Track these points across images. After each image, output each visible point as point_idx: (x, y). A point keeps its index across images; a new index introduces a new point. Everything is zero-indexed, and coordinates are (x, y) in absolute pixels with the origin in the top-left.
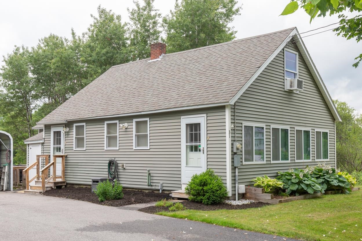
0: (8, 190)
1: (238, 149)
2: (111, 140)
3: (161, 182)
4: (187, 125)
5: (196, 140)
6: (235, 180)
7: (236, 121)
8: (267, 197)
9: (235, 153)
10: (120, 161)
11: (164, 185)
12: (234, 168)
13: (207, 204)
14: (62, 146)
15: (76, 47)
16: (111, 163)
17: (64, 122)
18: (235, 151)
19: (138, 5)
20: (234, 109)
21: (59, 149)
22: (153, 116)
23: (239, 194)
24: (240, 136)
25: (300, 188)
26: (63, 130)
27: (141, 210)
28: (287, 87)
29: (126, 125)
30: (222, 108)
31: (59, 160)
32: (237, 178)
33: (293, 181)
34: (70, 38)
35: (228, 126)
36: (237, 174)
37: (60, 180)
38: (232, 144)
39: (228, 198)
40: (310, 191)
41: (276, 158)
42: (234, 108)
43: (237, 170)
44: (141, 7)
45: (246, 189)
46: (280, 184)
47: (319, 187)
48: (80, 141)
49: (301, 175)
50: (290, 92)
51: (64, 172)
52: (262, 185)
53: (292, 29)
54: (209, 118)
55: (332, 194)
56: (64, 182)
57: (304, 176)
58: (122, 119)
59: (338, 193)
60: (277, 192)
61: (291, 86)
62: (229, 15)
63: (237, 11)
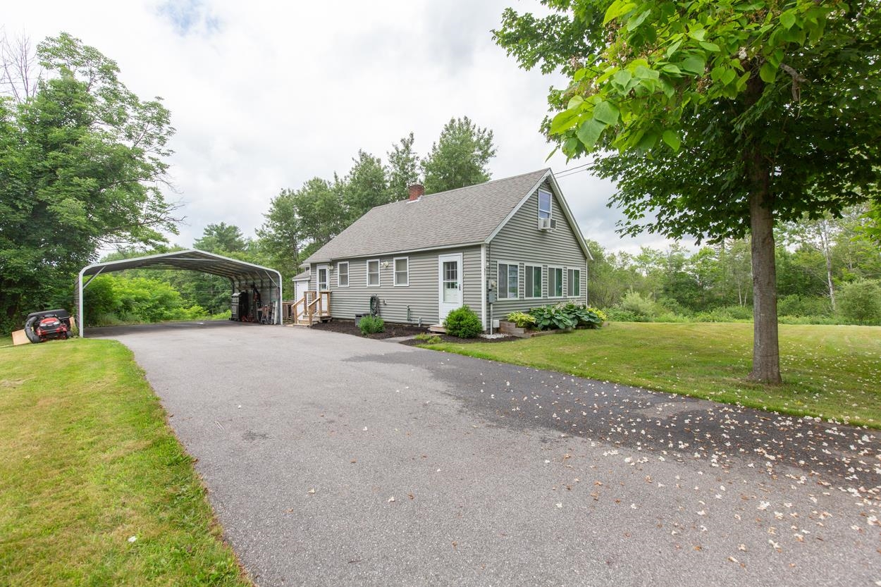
0: (278, 323)
1: (492, 286)
2: (373, 277)
3: (420, 317)
4: (444, 263)
5: (453, 278)
6: (489, 315)
7: (491, 260)
8: (521, 331)
9: (490, 290)
10: (381, 298)
11: (423, 320)
12: (489, 304)
13: (464, 338)
14: (327, 283)
15: (339, 189)
16: (373, 299)
17: (329, 260)
18: (490, 288)
19: (397, 149)
20: (489, 248)
21: (324, 286)
22: (411, 255)
23: (493, 328)
24: (495, 273)
25: (552, 323)
26: (327, 268)
27: (401, 343)
28: (541, 227)
29: (387, 263)
30: (478, 247)
31: (325, 296)
32: (492, 313)
33: (545, 316)
34: (333, 181)
35: (484, 264)
36: (491, 309)
37: (326, 315)
38: (487, 282)
39: (483, 332)
40: (561, 326)
41: (529, 294)
42: (489, 246)
43: (492, 306)
44: (400, 150)
45: (500, 324)
46: (533, 319)
47: (570, 322)
48: (344, 279)
49: (553, 311)
50: (544, 232)
51: (330, 307)
52: (516, 320)
53: (546, 170)
54: (465, 257)
55: (582, 329)
56: (329, 317)
57: (556, 311)
58: (382, 258)
59: (588, 328)
60: (529, 327)
61: (544, 226)
62: (484, 158)
63: (493, 153)
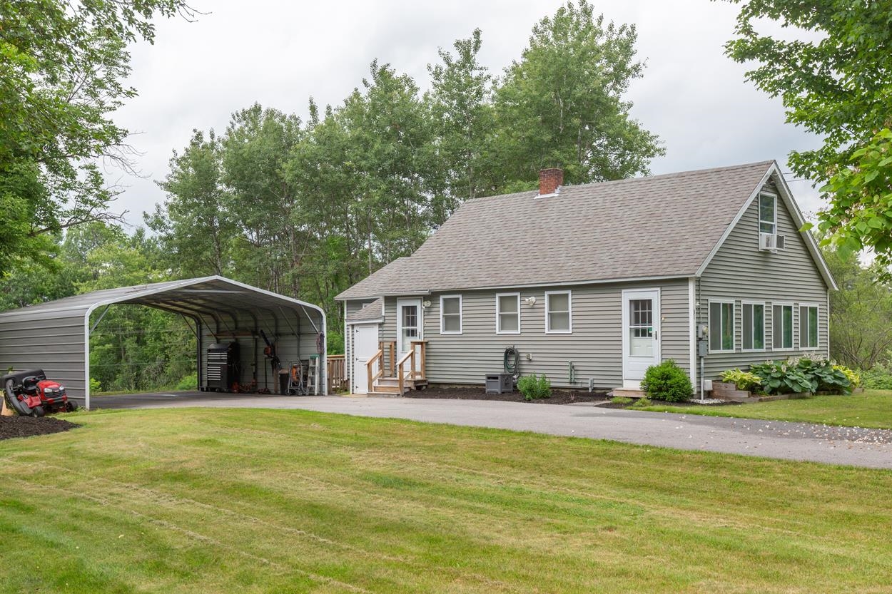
0: (321, 394)
1: (704, 333)
2: (508, 320)
3: (592, 378)
4: (631, 301)
5: (644, 322)
6: (700, 373)
7: (702, 298)
8: (745, 394)
9: (700, 339)
10: (523, 352)
11: (595, 381)
12: (699, 358)
13: (672, 402)
14: (420, 327)
16: (510, 353)
17: (426, 293)
18: (700, 336)
19: (447, 60)
20: (699, 281)
21: (413, 333)
22: (576, 288)
23: (704, 391)
24: (706, 316)
25: (783, 385)
26: (420, 307)
28: (763, 246)
29: (533, 299)
30: (684, 281)
31: (418, 348)
32: (703, 371)
33: (773, 375)
35: (692, 304)
36: (702, 365)
37: (418, 378)
38: (697, 327)
39: (692, 396)
40: (796, 388)
41: (747, 345)
42: (698, 280)
43: (702, 360)
44: (454, 62)
45: (713, 385)
46: (757, 379)
47: (808, 384)
48: (451, 322)
49: (784, 368)
50: (766, 253)
51: (425, 366)
52: (735, 380)
53: (769, 164)
54: (663, 293)
55: (824, 394)
56: (425, 381)
57: (788, 369)
58: (526, 291)
59: (833, 394)
60: (753, 389)
61: (767, 245)
